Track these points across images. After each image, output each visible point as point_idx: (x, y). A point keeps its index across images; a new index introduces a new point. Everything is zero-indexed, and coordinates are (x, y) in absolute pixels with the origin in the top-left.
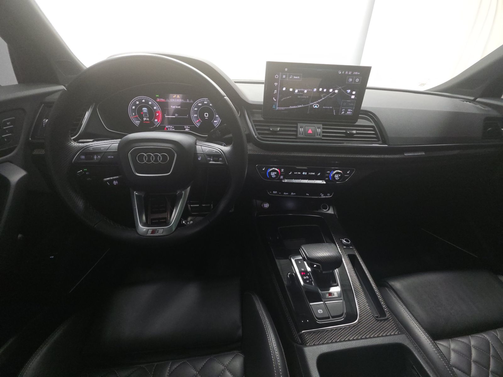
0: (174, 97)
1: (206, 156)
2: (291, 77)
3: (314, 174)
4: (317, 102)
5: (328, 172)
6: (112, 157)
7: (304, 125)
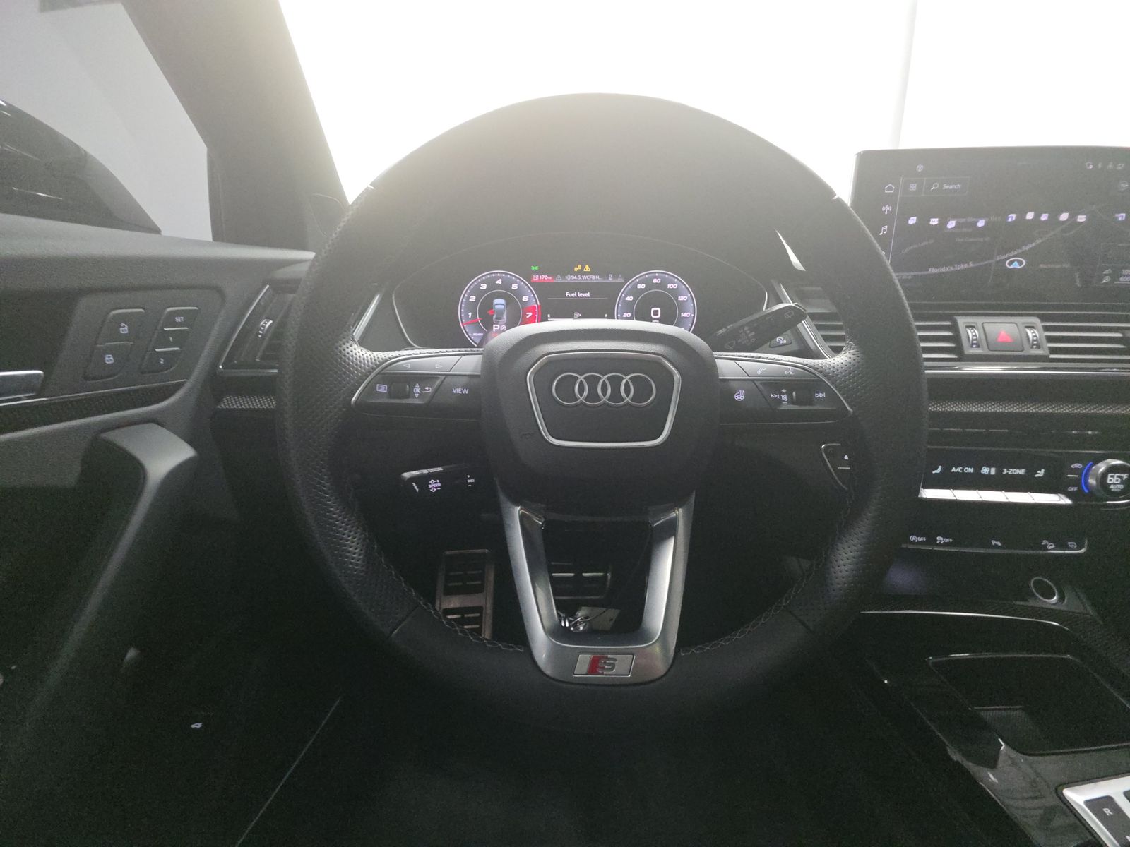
0: (576, 269)
1: (761, 386)
2: (936, 186)
3: (1022, 472)
4: (1020, 251)
5: (1077, 466)
6: (466, 391)
7: (978, 321)
